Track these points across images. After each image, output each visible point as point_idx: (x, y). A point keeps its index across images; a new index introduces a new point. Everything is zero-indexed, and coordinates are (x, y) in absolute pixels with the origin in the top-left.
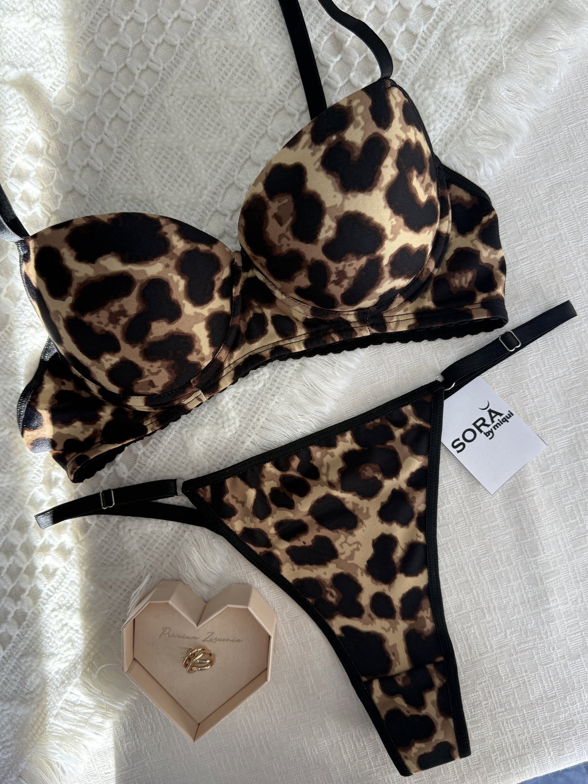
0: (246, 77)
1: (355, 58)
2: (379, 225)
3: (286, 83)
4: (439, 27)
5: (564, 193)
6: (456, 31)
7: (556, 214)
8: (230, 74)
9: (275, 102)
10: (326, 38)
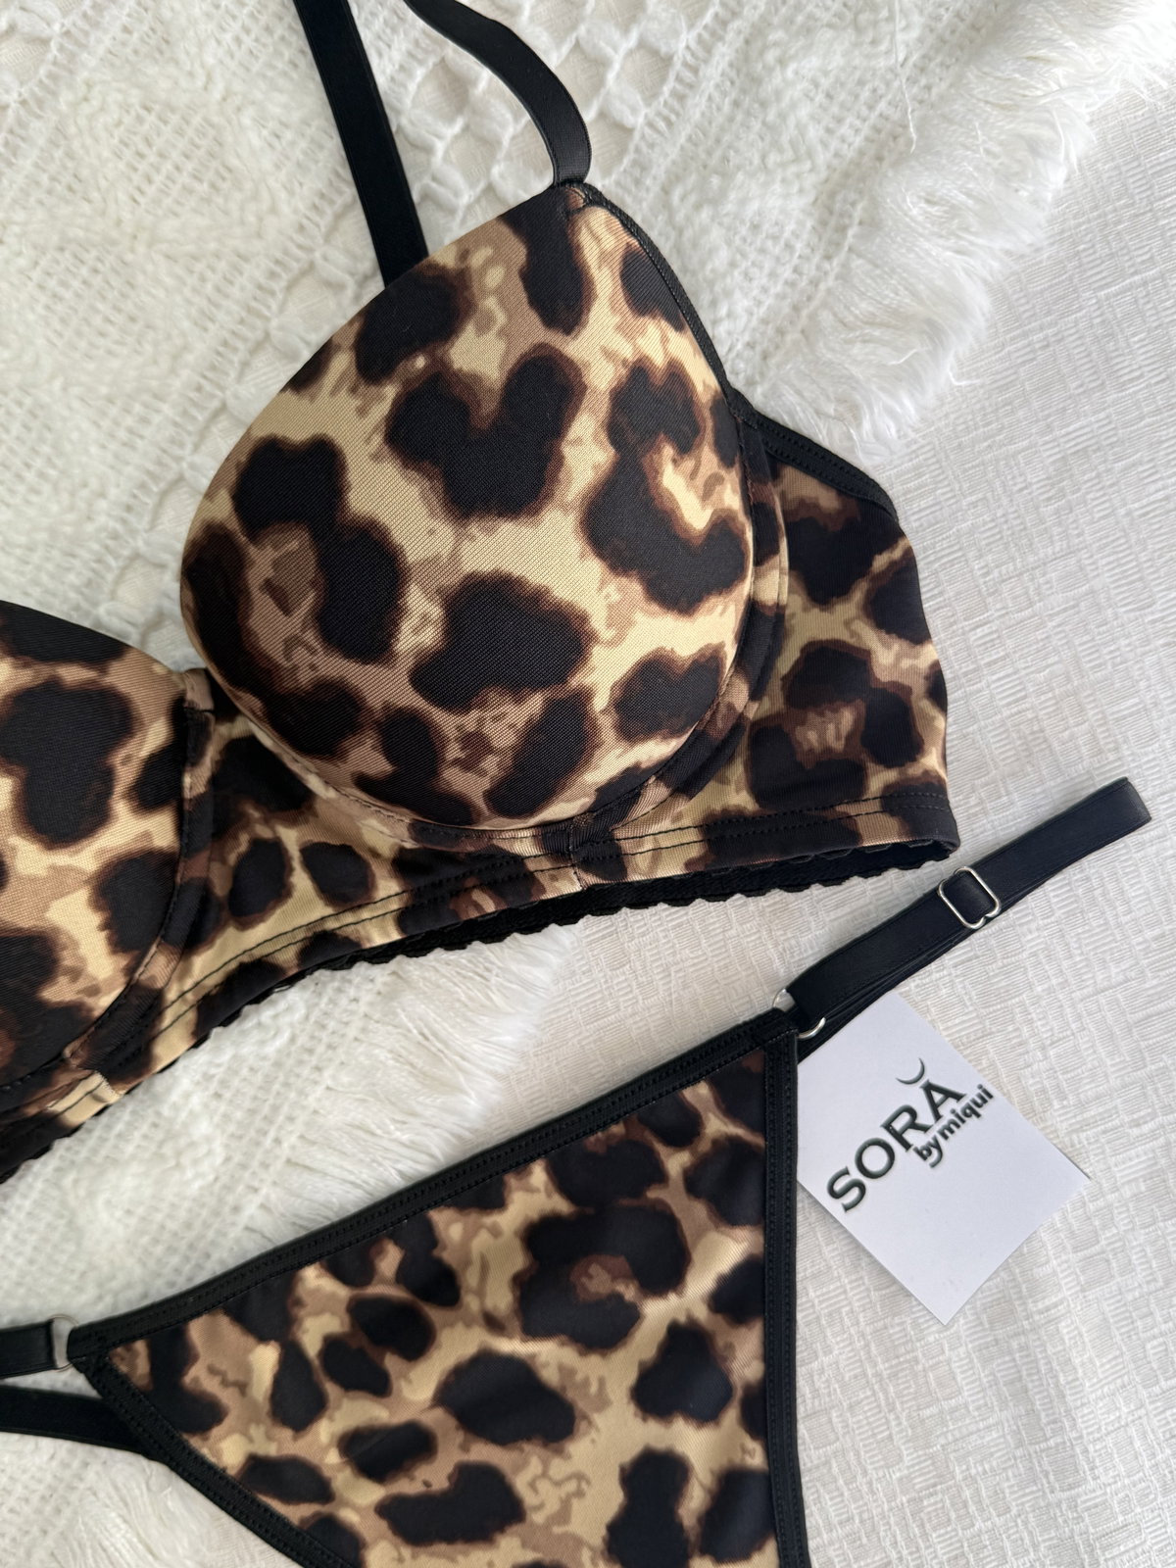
0: (205, 185)
1: (503, 126)
2: (570, 605)
3: (317, 201)
4: (730, 36)
5: (1098, 476)
6: (776, 44)
7: (1079, 535)
8: (158, 179)
9: (286, 252)
10: (420, 73)
